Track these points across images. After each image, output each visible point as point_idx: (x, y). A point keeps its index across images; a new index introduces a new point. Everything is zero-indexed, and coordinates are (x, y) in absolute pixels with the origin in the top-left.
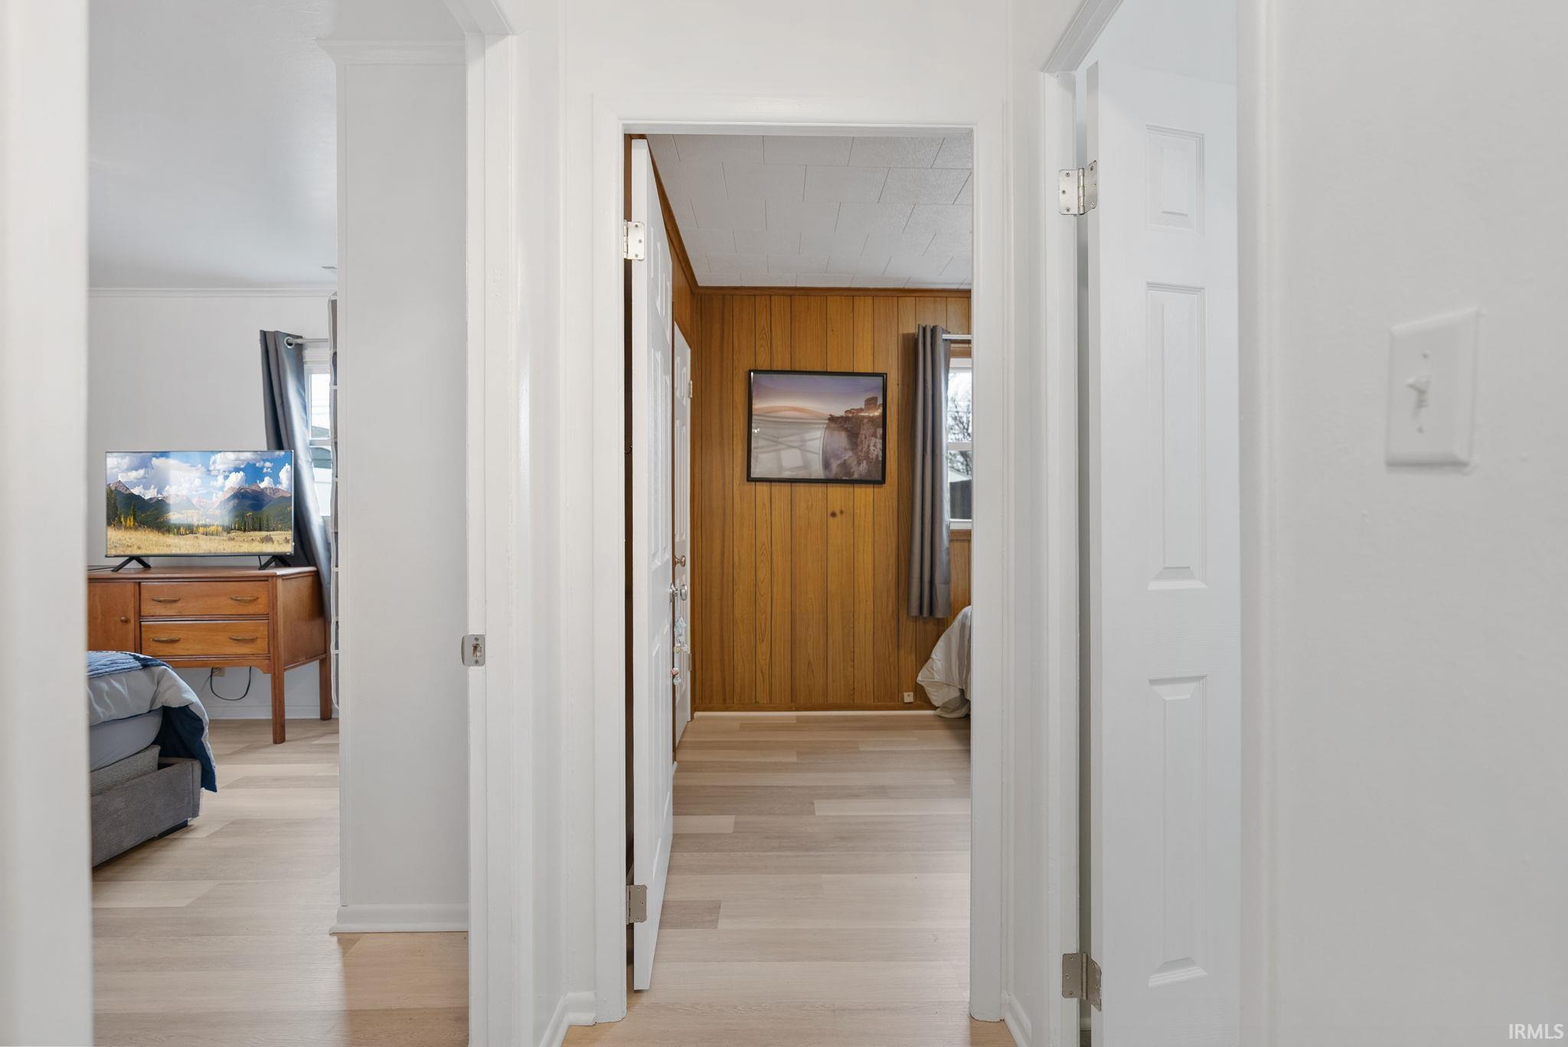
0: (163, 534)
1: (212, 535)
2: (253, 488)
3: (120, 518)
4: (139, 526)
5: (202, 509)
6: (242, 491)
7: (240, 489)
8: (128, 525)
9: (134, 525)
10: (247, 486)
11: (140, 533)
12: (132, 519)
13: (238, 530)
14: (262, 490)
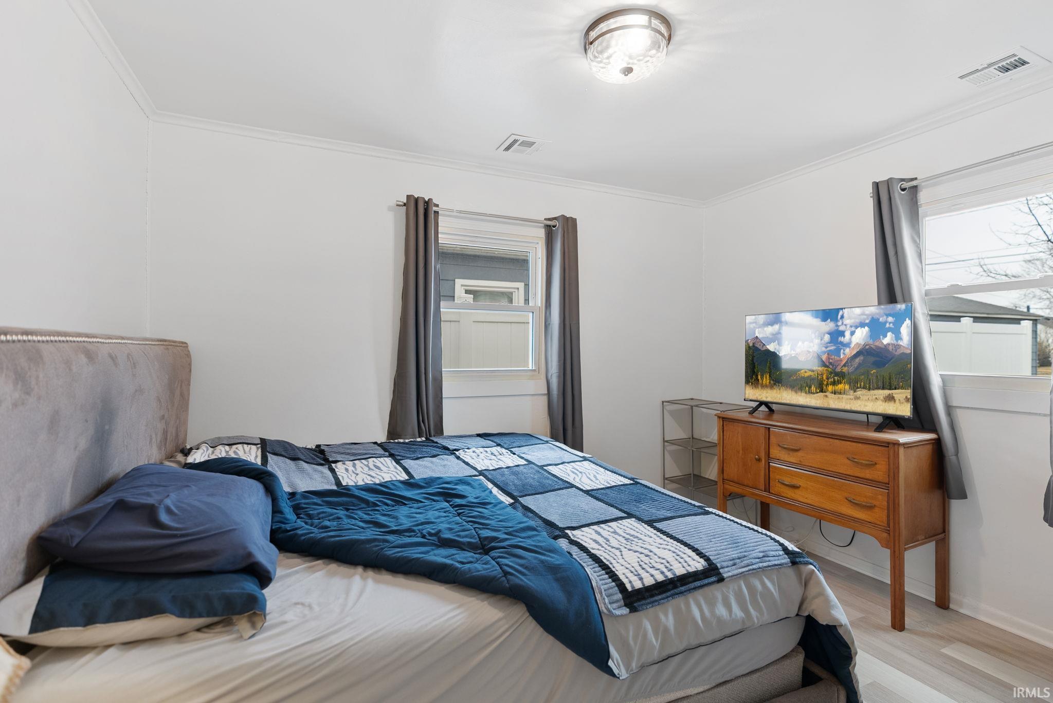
0: (796, 392)
1: (840, 393)
2: (877, 344)
3: (757, 376)
4: (775, 384)
5: (831, 367)
6: (867, 347)
7: (865, 345)
8: (764, 383)
9: (770, 382)
10: (871, 342)
11: (775, 391)
12: (768, 376)
13: (864, 388)
14: (885, 346)
